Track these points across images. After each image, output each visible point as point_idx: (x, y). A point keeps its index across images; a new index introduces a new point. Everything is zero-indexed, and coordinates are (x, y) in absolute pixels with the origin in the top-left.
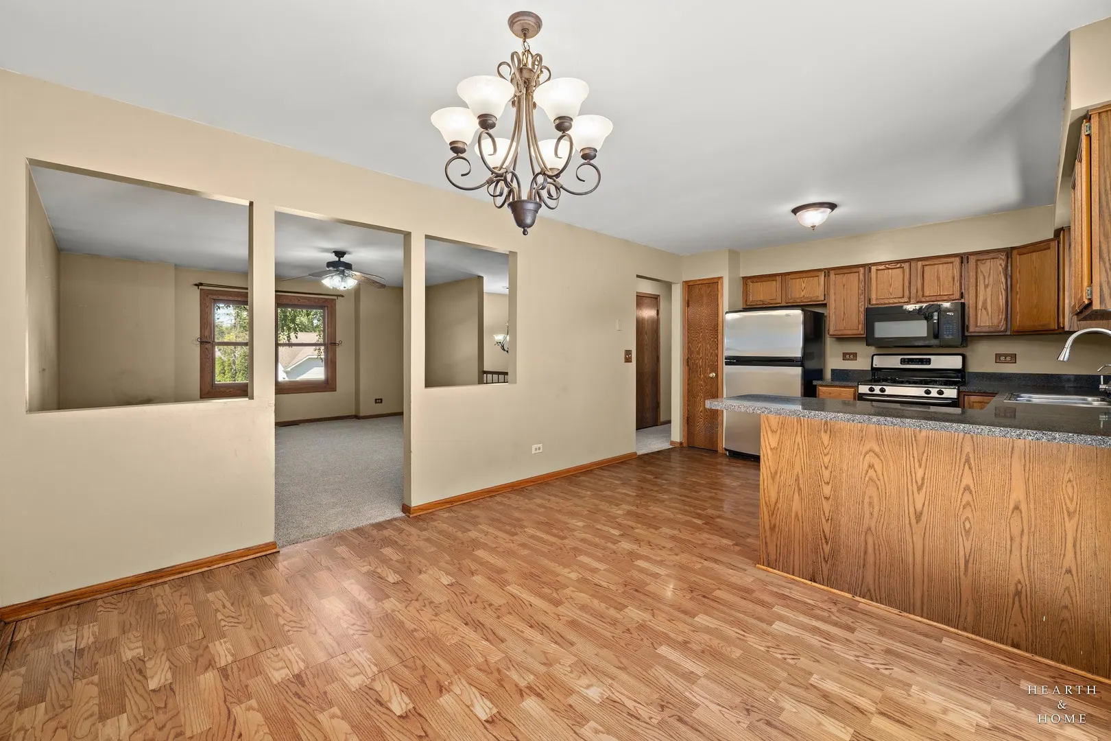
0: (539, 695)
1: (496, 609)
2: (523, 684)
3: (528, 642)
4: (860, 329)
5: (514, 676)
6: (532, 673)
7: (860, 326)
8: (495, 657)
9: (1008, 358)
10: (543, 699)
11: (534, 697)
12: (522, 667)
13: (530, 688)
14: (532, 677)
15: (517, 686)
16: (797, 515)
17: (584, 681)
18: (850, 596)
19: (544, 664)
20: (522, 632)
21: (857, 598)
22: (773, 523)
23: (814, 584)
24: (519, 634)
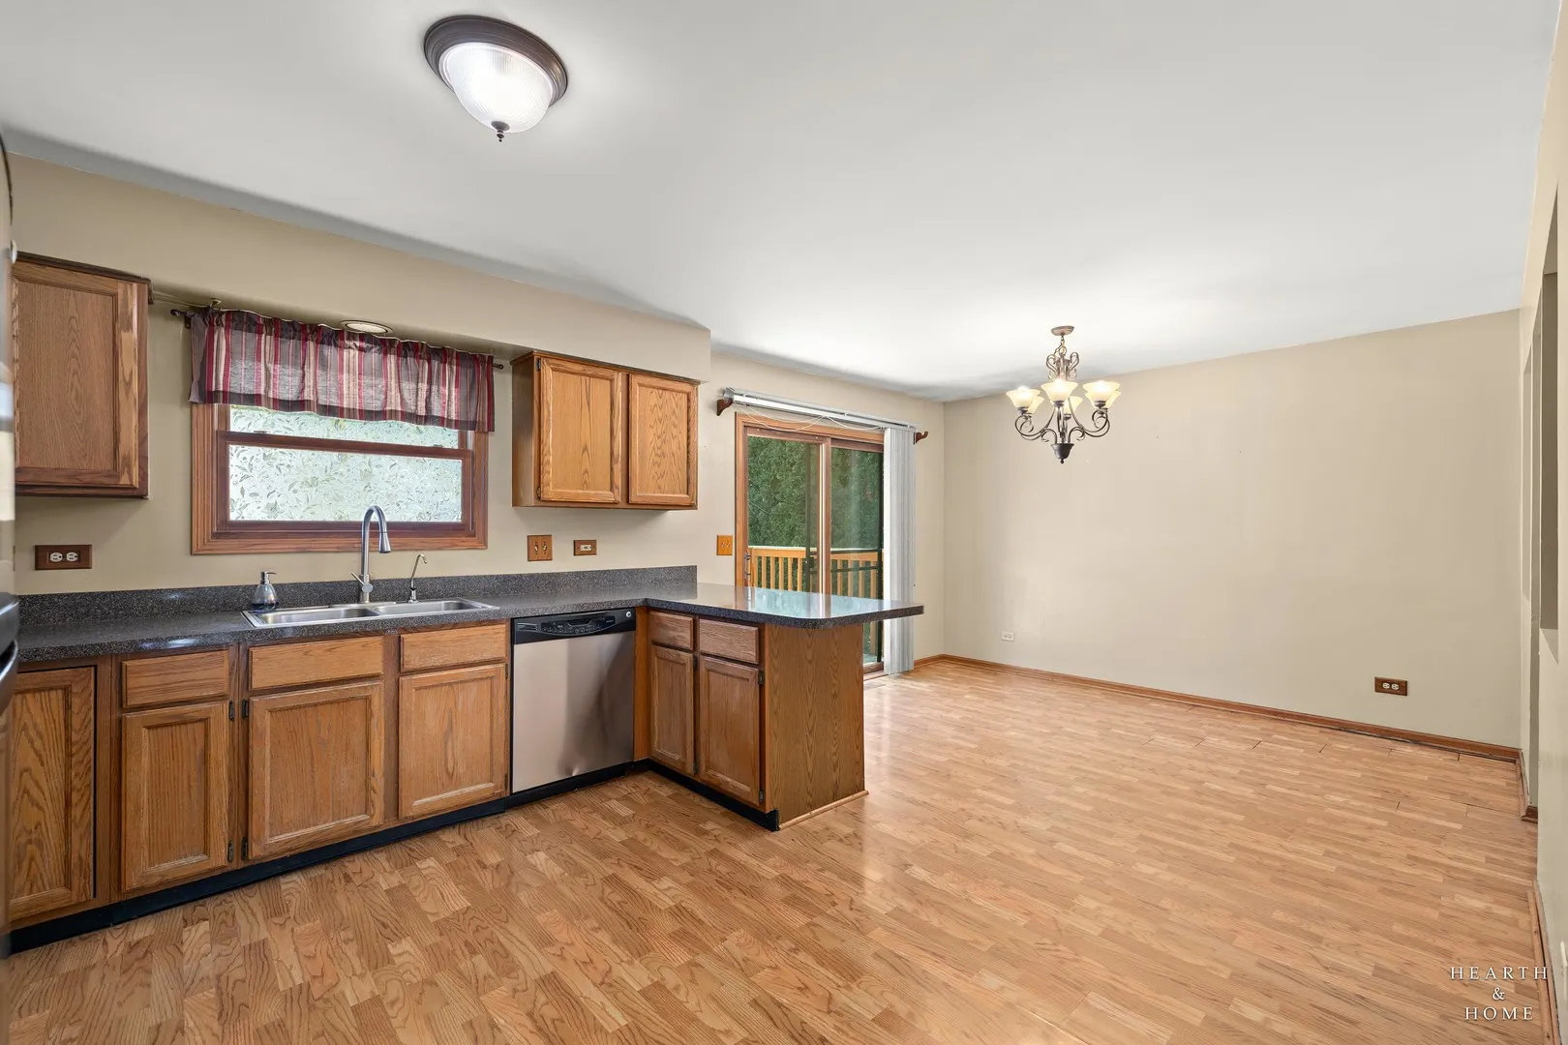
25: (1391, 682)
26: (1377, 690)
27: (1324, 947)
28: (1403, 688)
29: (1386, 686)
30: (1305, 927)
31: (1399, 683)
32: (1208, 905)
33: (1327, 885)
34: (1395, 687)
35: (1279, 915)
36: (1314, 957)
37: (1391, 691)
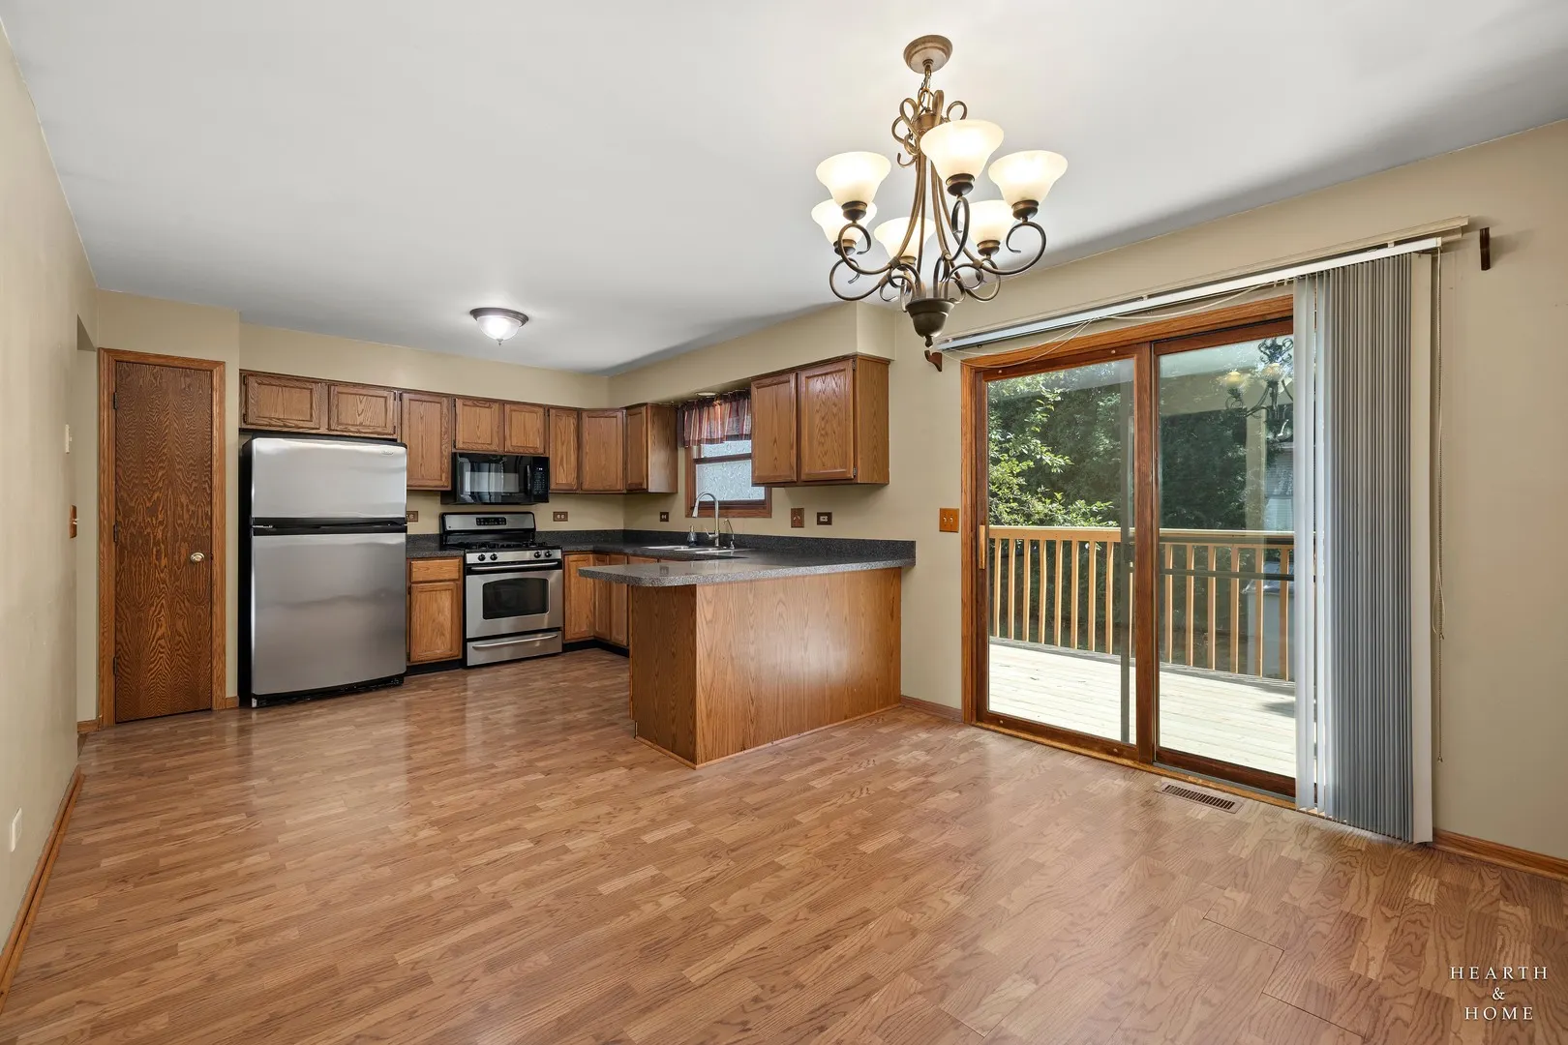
4: (444, 479)
7: (444, 475)
9: (563, 516)
16: (730, 689)
18: (770, 744)
21: (775, 743)
22: (709, 708)
23: (746, 752)
27: (232, 937)
30: (261, 942)
32: (356, 895)
33: (273, 1018)
35: (293, 934)
36: (234, 922)
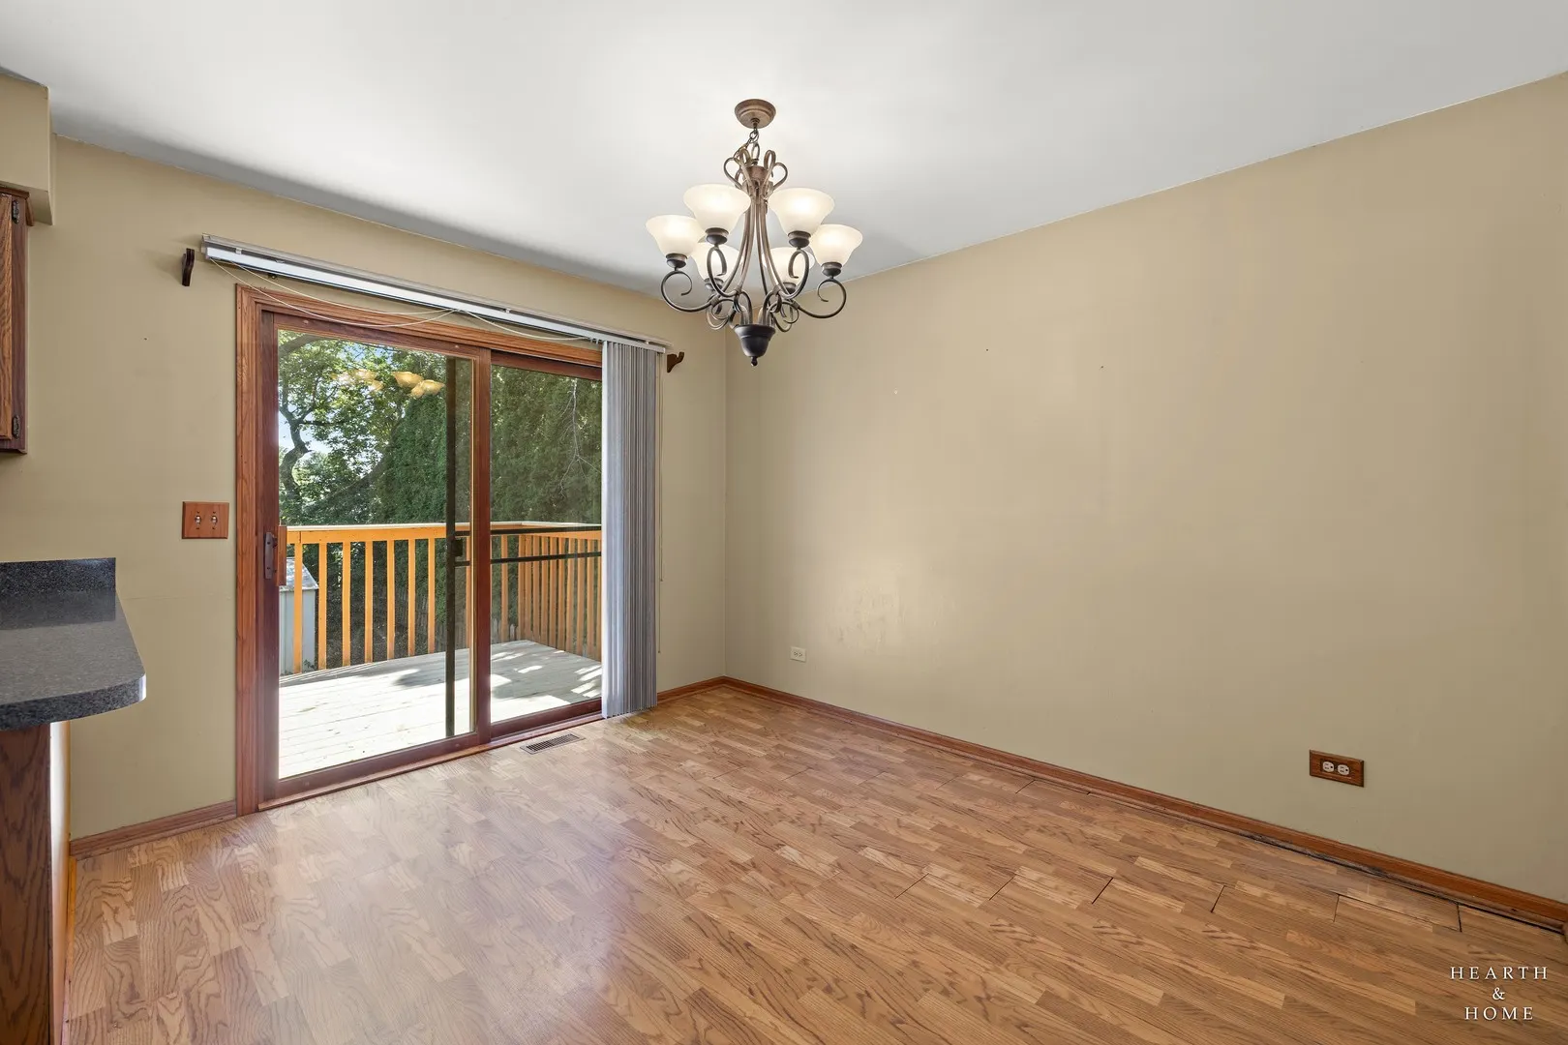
0: (737, 864)
1: (814, 980)
2: (753, 873)
3: (750, 920)
5: (762, 879)
6: (743, 882)
8: (792, 899)
10: (731, 861)
11: (740, 862)
12: (757, 889)
13: (745, 869)
14: (743, 879)
15: (760, 871)
17: (683, 878)
19: (729, 893)
20: (763, 936)
24: (767, 933)
25: (1336, 761)
26: (1312, 774)
28: (1356, 773)
29: (1328, 766)
31: (1350, 763)
34: (1343, 770)
37: (1336, 777)
